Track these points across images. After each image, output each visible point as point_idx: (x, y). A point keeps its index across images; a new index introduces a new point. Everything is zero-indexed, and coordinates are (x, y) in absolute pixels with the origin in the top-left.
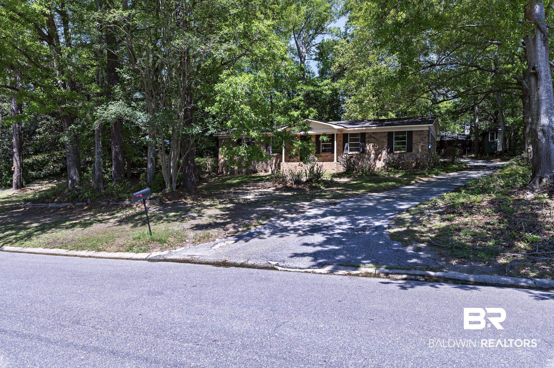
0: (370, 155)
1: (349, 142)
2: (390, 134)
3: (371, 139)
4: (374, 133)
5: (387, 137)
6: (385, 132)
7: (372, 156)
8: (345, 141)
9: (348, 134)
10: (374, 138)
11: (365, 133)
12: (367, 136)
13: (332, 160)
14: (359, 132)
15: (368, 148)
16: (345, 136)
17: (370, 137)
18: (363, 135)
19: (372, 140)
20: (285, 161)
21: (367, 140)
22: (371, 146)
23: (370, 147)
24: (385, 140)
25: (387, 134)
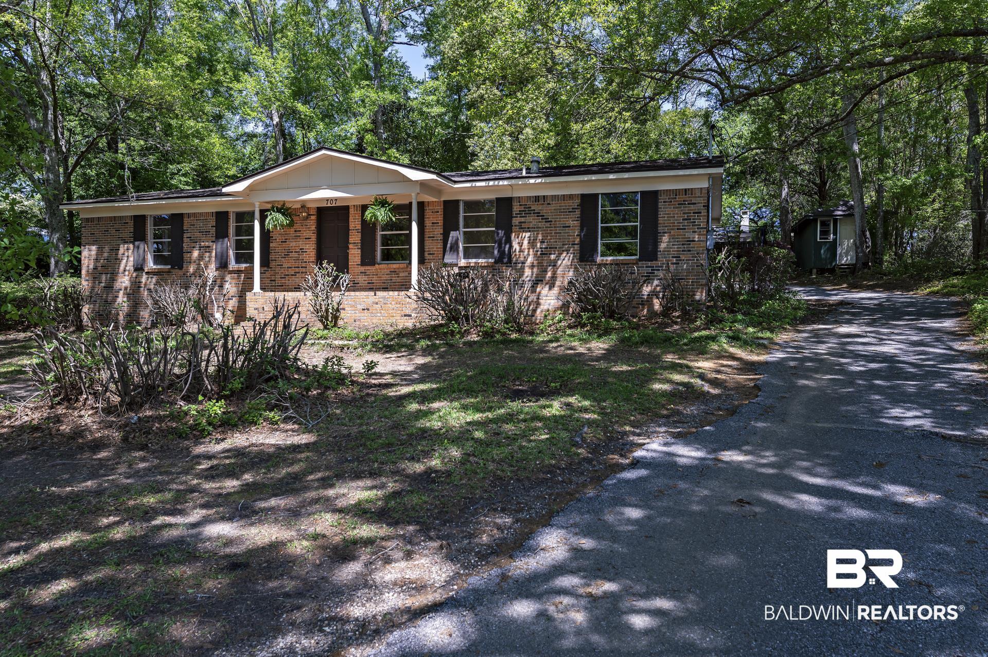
0: (521, 272)
1: (462, 229)
2: (588, 201)
3: (529, 219)
4: (537, 198)
5: (578, 212)
6: (571, 197)
7: (528, 272)
8: (450, 224)
9: (457, 202)
10: (538, 214)
11: (509, 200)
12: (516, 208)
13: (406, 286)
14: (492, 196)
15: (516, 246)
16: (450, 207)
17: (527, 211)
18: (504, 204)
19: (532, 220)
20: (263, 288)
21: (515, 221)
22: (526, 242)
23: (521, 245)
24: (573, 222)
25: (578, 201)
